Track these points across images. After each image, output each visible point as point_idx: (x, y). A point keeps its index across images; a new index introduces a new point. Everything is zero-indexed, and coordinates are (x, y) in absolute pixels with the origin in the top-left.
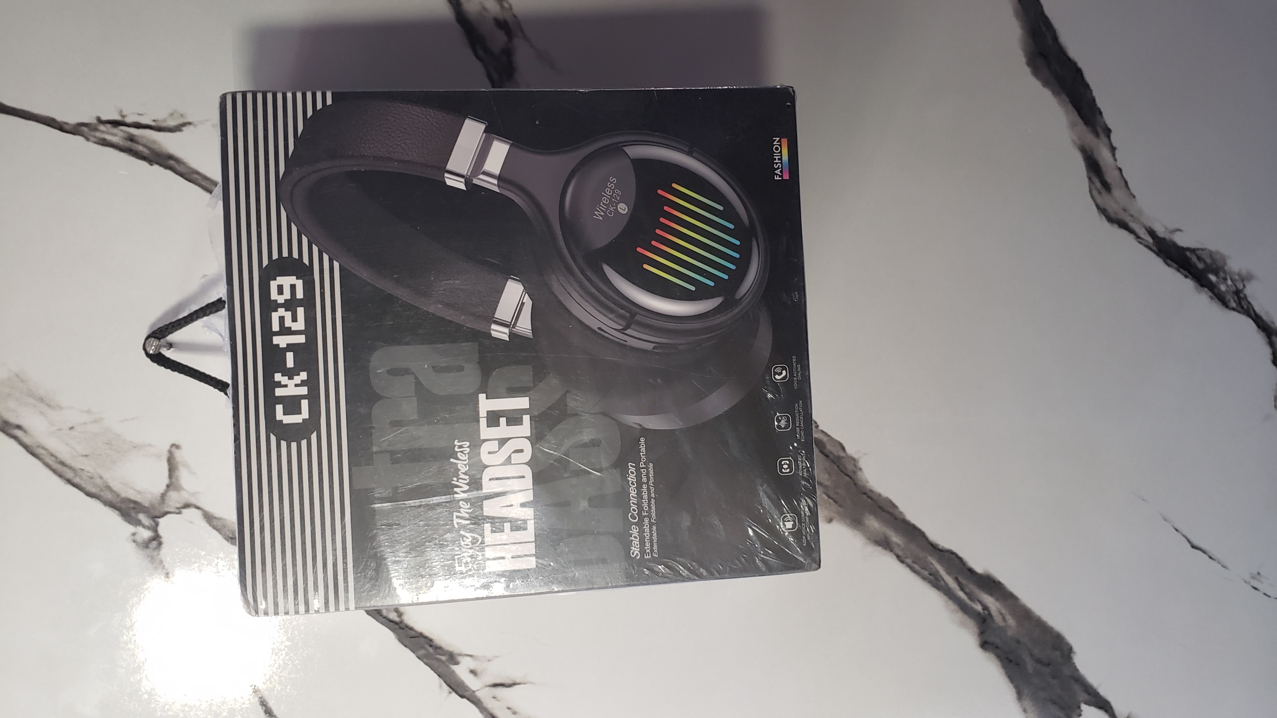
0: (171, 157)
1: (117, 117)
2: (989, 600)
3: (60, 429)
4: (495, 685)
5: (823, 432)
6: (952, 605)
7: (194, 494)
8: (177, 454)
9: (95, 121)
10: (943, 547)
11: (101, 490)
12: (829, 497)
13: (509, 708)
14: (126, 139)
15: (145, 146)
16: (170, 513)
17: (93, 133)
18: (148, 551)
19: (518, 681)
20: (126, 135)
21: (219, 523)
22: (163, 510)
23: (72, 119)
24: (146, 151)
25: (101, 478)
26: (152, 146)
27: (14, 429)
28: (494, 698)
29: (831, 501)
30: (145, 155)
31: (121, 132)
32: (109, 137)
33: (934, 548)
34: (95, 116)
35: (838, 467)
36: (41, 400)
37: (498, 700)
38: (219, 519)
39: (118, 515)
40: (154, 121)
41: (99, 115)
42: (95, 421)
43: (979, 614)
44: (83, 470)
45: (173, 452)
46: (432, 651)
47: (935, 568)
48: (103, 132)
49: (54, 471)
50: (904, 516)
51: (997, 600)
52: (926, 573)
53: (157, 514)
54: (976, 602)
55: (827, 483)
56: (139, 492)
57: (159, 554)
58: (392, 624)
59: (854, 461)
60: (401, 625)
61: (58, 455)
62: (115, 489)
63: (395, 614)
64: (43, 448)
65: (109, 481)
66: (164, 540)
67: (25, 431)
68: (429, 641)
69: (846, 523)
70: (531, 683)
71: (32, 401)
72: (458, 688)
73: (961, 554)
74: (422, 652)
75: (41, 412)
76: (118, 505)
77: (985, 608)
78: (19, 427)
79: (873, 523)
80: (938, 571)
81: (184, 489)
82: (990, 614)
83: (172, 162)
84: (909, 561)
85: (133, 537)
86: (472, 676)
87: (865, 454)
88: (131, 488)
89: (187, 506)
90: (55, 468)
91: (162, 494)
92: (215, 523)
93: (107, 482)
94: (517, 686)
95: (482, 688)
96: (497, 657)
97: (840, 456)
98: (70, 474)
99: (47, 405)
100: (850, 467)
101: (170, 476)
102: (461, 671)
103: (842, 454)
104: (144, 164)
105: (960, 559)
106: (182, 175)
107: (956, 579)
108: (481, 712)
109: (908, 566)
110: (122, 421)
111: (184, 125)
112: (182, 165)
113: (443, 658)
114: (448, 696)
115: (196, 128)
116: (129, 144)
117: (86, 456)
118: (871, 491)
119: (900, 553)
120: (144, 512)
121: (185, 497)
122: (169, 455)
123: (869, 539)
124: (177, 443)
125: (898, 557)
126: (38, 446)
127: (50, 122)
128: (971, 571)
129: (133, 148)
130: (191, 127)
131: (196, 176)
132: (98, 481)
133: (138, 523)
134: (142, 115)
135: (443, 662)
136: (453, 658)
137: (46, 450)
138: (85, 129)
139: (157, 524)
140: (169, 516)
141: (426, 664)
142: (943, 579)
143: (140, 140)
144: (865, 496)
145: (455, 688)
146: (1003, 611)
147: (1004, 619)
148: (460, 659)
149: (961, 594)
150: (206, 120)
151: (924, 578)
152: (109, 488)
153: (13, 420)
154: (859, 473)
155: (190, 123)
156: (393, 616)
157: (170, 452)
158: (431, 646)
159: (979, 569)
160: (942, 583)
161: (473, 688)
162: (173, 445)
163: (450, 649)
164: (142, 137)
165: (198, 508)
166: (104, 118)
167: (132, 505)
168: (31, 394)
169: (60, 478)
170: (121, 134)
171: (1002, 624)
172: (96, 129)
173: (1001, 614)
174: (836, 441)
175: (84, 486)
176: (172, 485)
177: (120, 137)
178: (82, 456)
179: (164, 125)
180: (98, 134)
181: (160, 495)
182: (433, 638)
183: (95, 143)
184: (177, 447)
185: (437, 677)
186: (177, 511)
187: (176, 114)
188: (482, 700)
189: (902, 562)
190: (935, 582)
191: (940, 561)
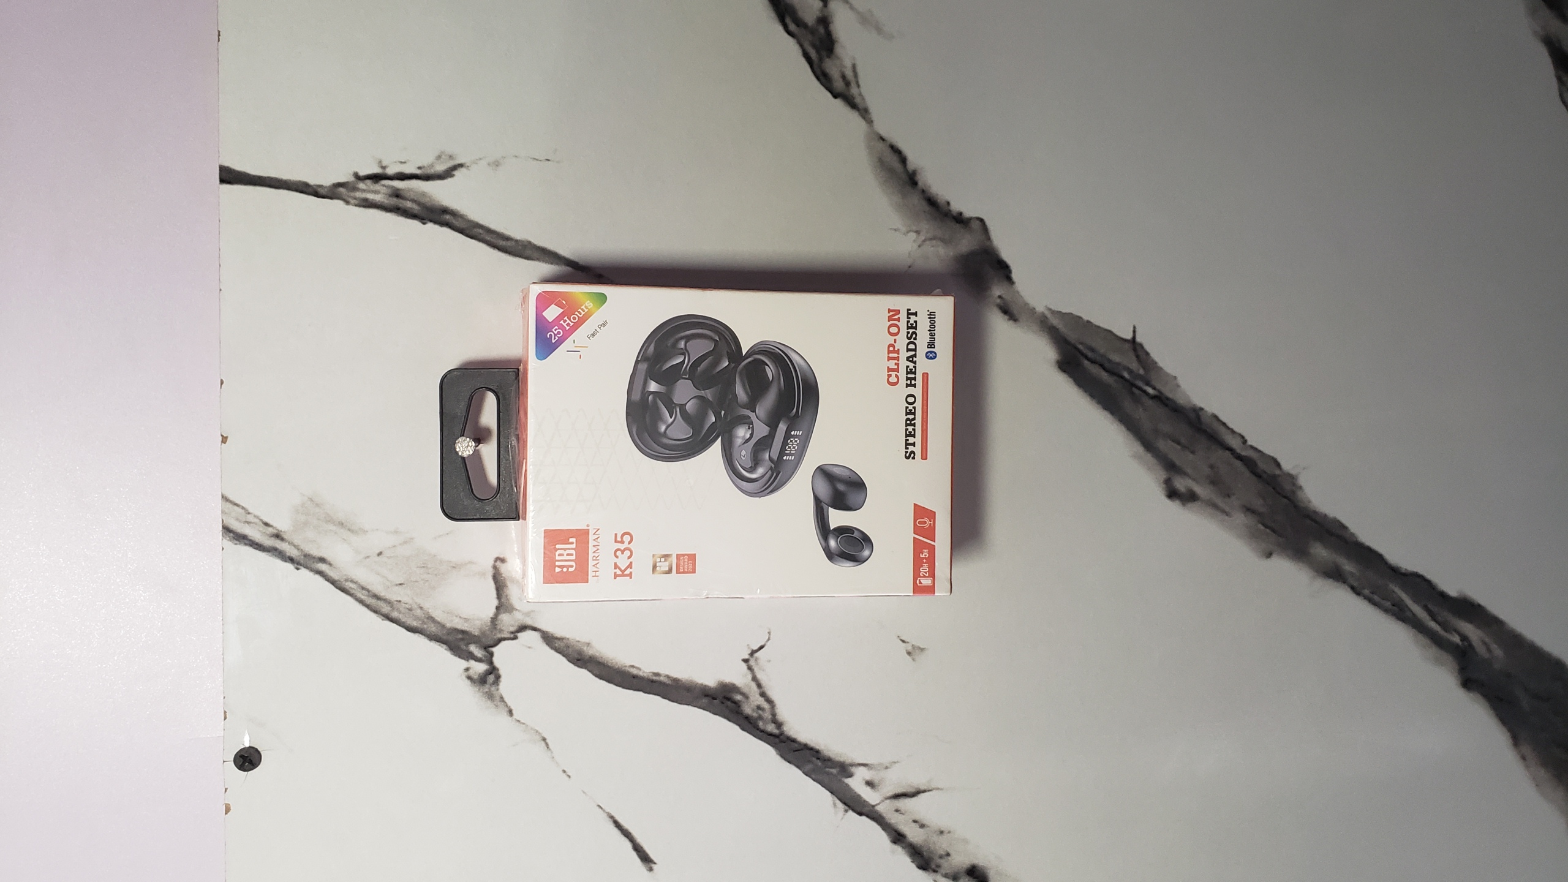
0: (445, 211)
1: (376, 170)
2: (1469, 629)
3: (368, 557)
4: (897, 796)
5: (1252, 447)
6: (1423, 639)
7: (528, 614)
8: (503, 568)
9: (352, 179)
10: (1406, 569)
11: (424, 623)
12: (1266, 526)
13: (915, 821)
14: (391, 196)
15: (413, 201)
16: (505, 639)
17: (352, 194)
18: (486, 688)
19: (922, 788)
20: (389, 191)
21: (562, 644)
22: (495, 637)
23: (325, 179)
24: (415, 208)
25: (421, 608)
26: (423, 200)
27: (317, 563)
28: (897, 811)
29: (1268, 530)
30: (416, 212)
31: (385, 188)
32: (371, 196)
33: (1396, 573)
34: (352, 173)
35: (1274, 489)
36: (341, 524)
37: (901, 813)
38: (561, 639)
39: (445, 649)
40: (419, 168)
41: (356, 170)
42: (405, 542)
43: (1457, 646)
44: (400, 601)
45: (498, 566)
46: (820, 764)
47: (1399, 597)
48: (364, 191)
49: (368, 606)
50: (1356, 538)
51: (1478, 627)
52: (1388, 604)
53: (491, 643)
54: (1454, 633)
55: (1262, 510)
56: (466, 620)
57: (498, 690)
58: (772, 738)
59: (1292, 478)
60: (781, 737)
61: (368, 587)
62: (436, 618)
63: (773, 725)
64: (352, 581)
65: (430, 611)
66: (501, 672)
67: (330, 564)
68: (815, 753)
69: (1288, 556)
70: (938, 789)
71: (332, 527)
72: (854, 804)
73: (1428, 576)
74: (809, 767)
75: (343, 539)
76: (445, 638)
77: (1464, 638)
78: (322, 560)
79: (1320, 551)
80: (1402, 600)
81: (517, 610)
82: (1471, 646)
83: (448, 217)
84: (1366, 592)
85: (466, 673)
86: (868, 789)
87: (1304, 469)
88: (456, 616)
89: (523, 628)
90: (368, 603)
91: (492, 618)
92: (557, 645)
93: (428, 612)
94: (922, 795)
95: (883, 801)
96: (895, 763)
97: (1275, 475)
98: (386, 609)
99: (349, 530)
100: (1288, 487)
101: (499, 597)
102: (856, 783)
103: (1277, 472)
104: (415, 224)
105: (1428, 582)
106: (461, 231)
107: (1426, 608)
108: (884, 829)
109: (1366, 598)
110: (435, 538)
111: (455, 168)
112: (460, 219)
113: (834, 771)
114: (844, 815)
115: (469, 170)
116: (394, 201)
117: (400, 584)
118: (1315, 512)
119: (1355, 584)
120: (474, 643)
121: (518, 618)
122: (494, 572)
123: (1317, 571)
124: (502, 556)
125: (1353, 588)
126: (346, 580)
127: (303, 188)
128: (1443, 595)
129: (401, 205)
130: (463, 170)
131: (481, 231)
132: (419, 612)
133: (470, 656)
134: (405, 162)
135: (835, 776)
136: (845, 769)
137: (355, 583)
138: (341, 190)
139: (492, 654)
140: (503, 644)
141: (814, 780)
142: (1410, 610)
143: (407, 195)
144: (1308, 522)
145: (849, 804)
146: (1487, 640)
147: (1489, 650)
148: (853, 769)
149: (1433, 625)
150: (480, 159)
151: (1386, 611)
152: (432, 619)
153: (316, 552)
154: (1299, 493)
155: (461, 165)
156: (771, 728)
157: (495, 567)
158: (818, 759)
159: (1453, 592)
160: (1408, 614)
161: (873, 803)
162: (497, 559)
163: (842, 760)
164: (409, 190)
165: (535, 629)
166: (362, 173)
167: (460, 636)
168: (329, 520)
169: (377, 615)
170: (384, 190)
171: (1486, 655)
172: (355, 189)
173: (1485, 643)
174: (1270, 456)
175: (403, 620)
176: (503, 606)
177: (384, 193)
178: (397, 585)
179: (432, 171)
180: (358, 194)
181: (490, 619)
182: (820, 749)
183: (356, 205)
184: (503, 560)
185: (829, 794)
186: (512, 636)
187: (443, 156)
188: (884, 815)
189: (1358, 594)
190: (1399, 613)
191: (1404, 588)
